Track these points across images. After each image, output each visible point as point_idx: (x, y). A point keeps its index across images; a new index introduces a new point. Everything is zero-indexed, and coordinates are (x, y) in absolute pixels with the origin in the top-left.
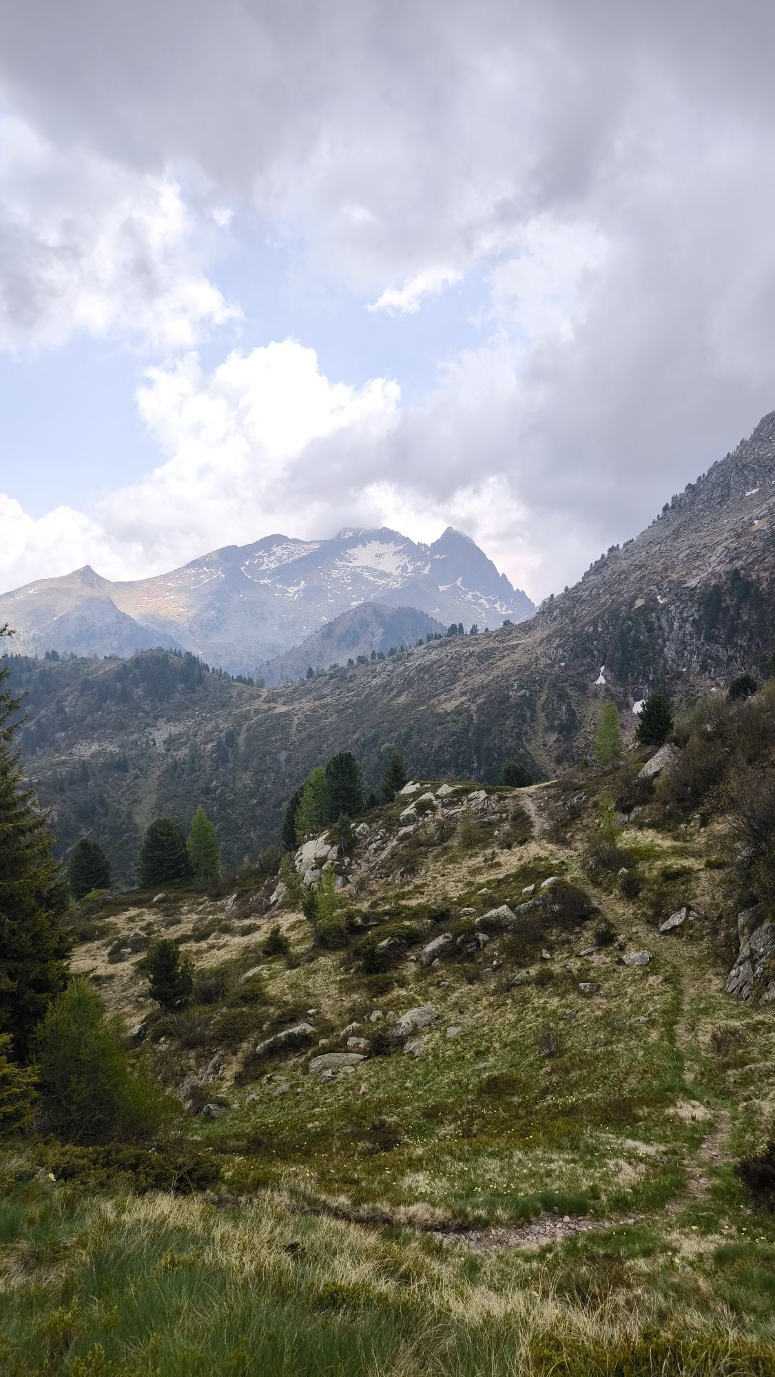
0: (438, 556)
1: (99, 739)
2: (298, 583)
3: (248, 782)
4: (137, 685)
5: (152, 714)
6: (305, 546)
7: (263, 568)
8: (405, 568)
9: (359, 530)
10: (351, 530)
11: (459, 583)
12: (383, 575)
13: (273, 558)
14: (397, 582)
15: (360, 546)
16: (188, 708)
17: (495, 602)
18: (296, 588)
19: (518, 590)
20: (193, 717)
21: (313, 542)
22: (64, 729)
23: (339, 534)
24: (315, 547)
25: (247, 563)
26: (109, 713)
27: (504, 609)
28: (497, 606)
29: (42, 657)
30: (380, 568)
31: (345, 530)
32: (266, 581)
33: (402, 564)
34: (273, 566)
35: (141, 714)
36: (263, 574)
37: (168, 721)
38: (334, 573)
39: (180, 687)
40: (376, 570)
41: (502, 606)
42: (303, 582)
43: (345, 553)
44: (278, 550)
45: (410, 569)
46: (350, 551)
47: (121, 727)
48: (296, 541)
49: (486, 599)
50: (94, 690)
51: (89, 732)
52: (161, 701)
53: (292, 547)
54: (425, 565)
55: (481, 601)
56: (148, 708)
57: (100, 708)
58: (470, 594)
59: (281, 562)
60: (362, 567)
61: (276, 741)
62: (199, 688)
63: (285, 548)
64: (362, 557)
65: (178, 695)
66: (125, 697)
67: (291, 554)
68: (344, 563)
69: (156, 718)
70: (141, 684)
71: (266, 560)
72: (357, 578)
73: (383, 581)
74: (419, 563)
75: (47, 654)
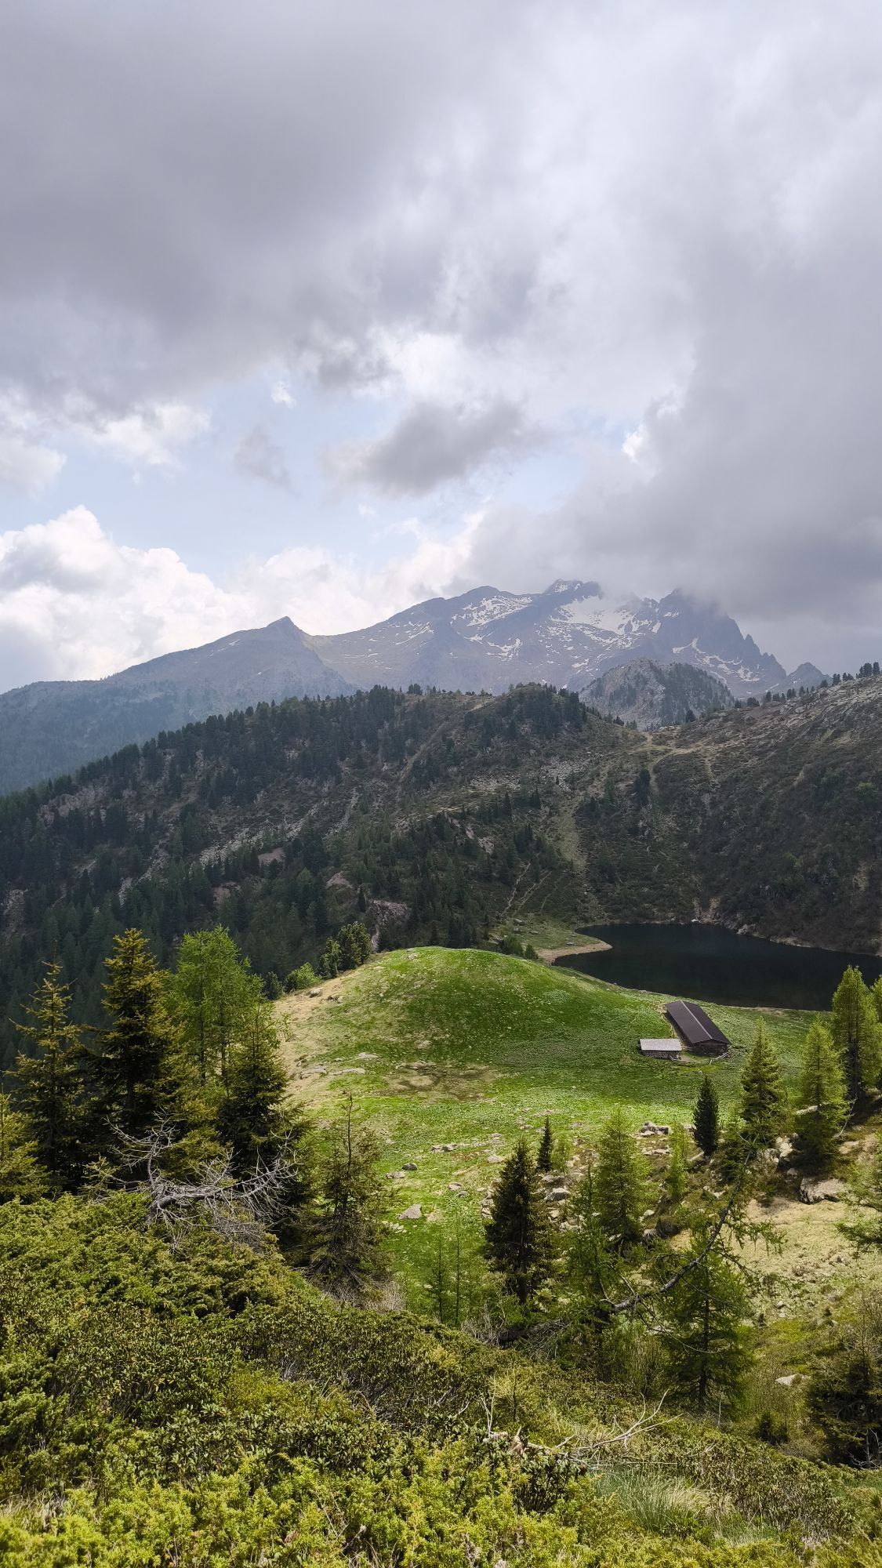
0: (669, 614)
1: (495, 776)
2: (513, 642)
3: (672, 824)
4: (522, 721)
5: (543, 752)
6: (516, 600)
7: (472, 623)
8: (628, 627)
9: (575, 583)
10: (565, 583)
11: (694, 645)
12: (609, 634)
13: (483, 613)
14: (627, 641)
15: (576, 602)
16: (577, 747)
17: (738, 667)
18: (510, 647)
19: (766, 654)
20: (586, 756)
21: (524, 596)
22: (457, 764)
23: (552, 588)
24: (527, 601)
25: (455, 618)
26: (498, 749)
27: (749, 675)
28: (741, 672)
29: (405, 690)
30: (599, 626)
31: (559, 582)
32: (476, 638)
33: (625, 622)
34: (484, 622)
35: (532, 752)
36: (473, 630)
37: (562, 759)
38: (552, 631)
39: (567, 724)
40: (597, 629)
41: (746, 672)
42: (518, 641)
43: (560, 609)
44: (488, 604)
45: (635, 628)
46: (565, 607)
47: (514, 764)
48: (507, 595)
49: (727, 665)
50: (480, 724)
51: (485, 767)
52: (549, 738)
53: (504, 602)
54: (654, 624)
55: (720, 666)
56: (538, 745)
57: (489, 744)
58: (708, 658)
59: (492, 617)
60: (583, 625)
61: (696, 783)
62: (584, 727)
63: (496, 602)
64: (579, 614)
65: (565, 733)
66: (512, 734)
67: (503, 609)
68: (558, 620)
69: (548, 755)
70: (527, 720)
71: (475, 615)
72: (578, 636)
73: (608, 641)
74: (646, 622)
75: (411, 687)
